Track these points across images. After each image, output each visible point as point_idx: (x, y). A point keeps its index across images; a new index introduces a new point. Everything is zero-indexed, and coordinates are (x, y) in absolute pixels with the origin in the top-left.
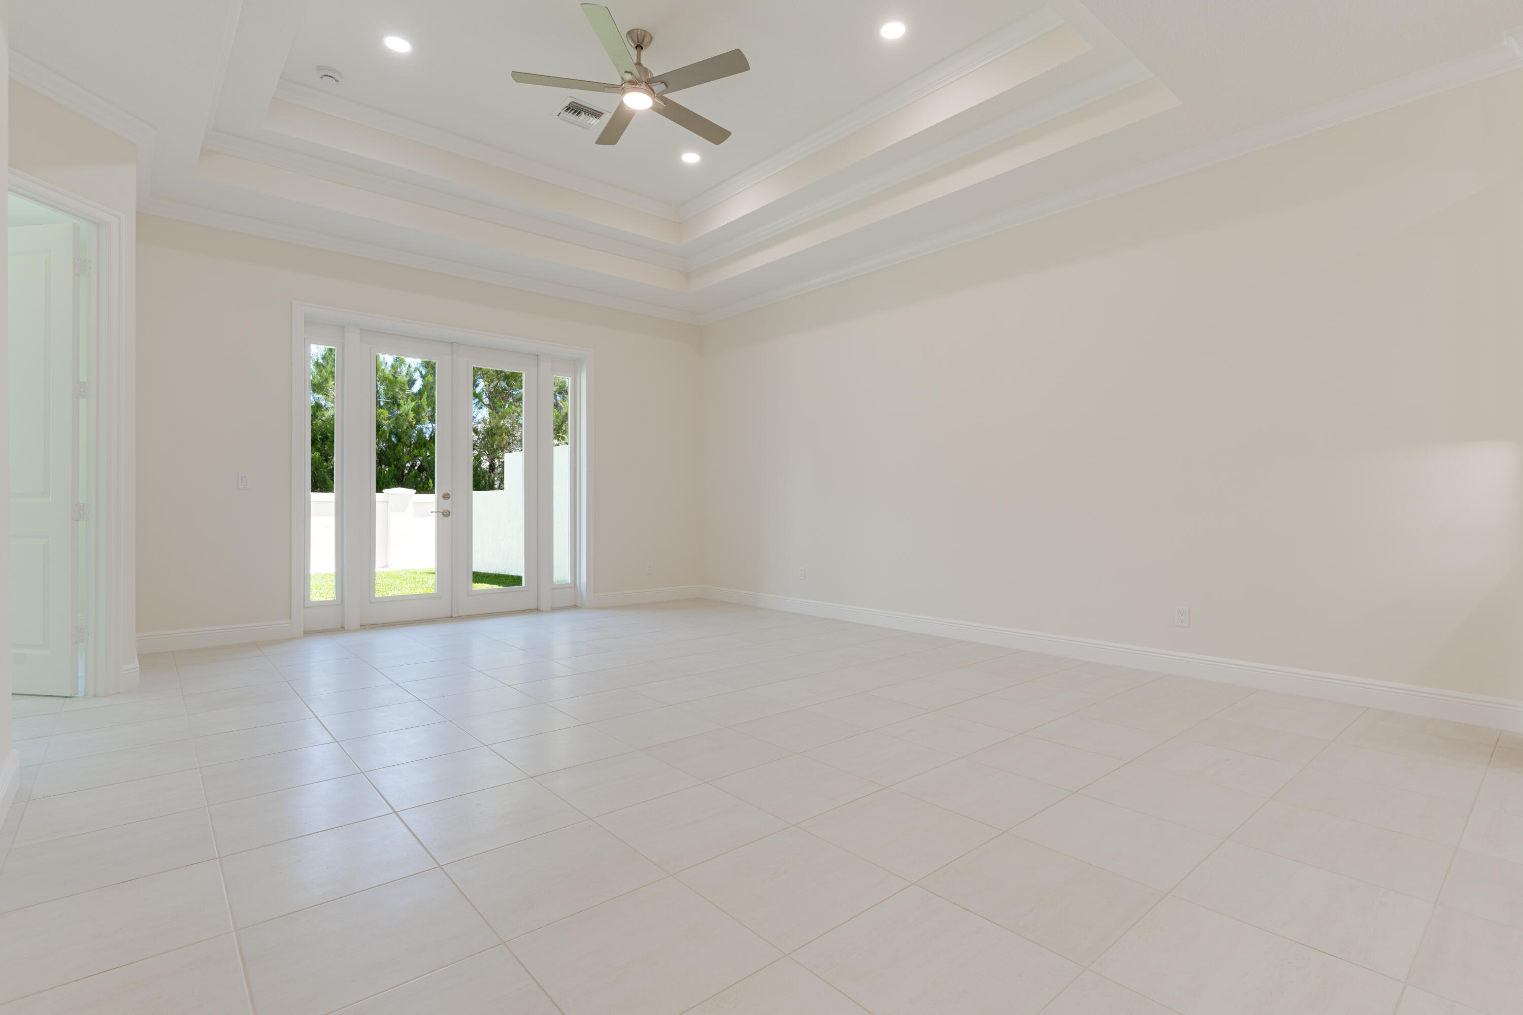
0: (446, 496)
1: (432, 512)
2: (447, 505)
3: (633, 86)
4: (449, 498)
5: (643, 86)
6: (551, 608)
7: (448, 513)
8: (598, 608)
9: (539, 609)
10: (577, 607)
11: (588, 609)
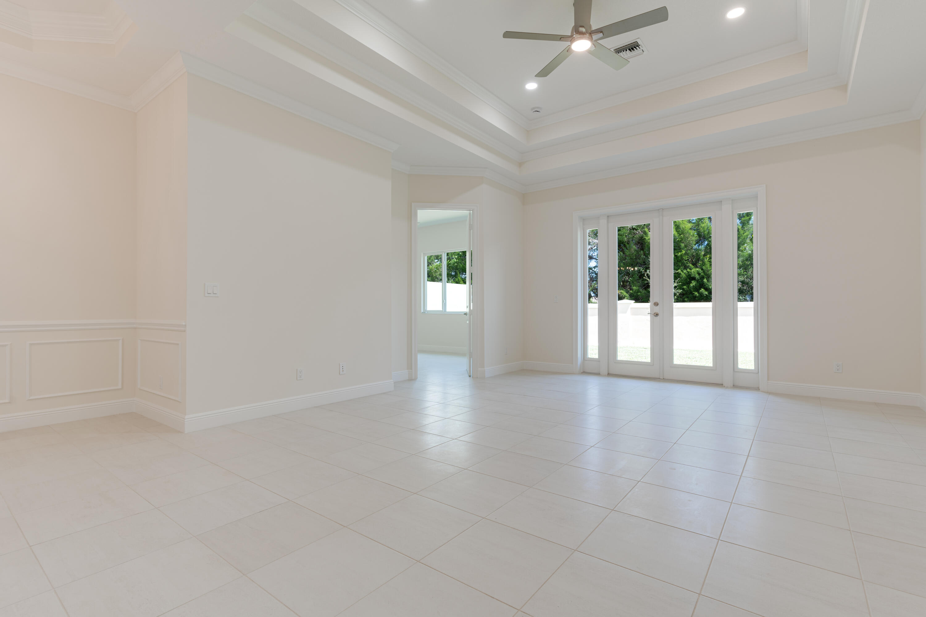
0: (656, 304)
1: (648, 314)
2: (657, 309)
3: (582, 36)
4: (658, 305)
5: (588, 35)
6: (733, 385)
7: (657, 315)
8: (770, 393)
9: (723, 384)
10: (758, 389)
11: (763, 392)
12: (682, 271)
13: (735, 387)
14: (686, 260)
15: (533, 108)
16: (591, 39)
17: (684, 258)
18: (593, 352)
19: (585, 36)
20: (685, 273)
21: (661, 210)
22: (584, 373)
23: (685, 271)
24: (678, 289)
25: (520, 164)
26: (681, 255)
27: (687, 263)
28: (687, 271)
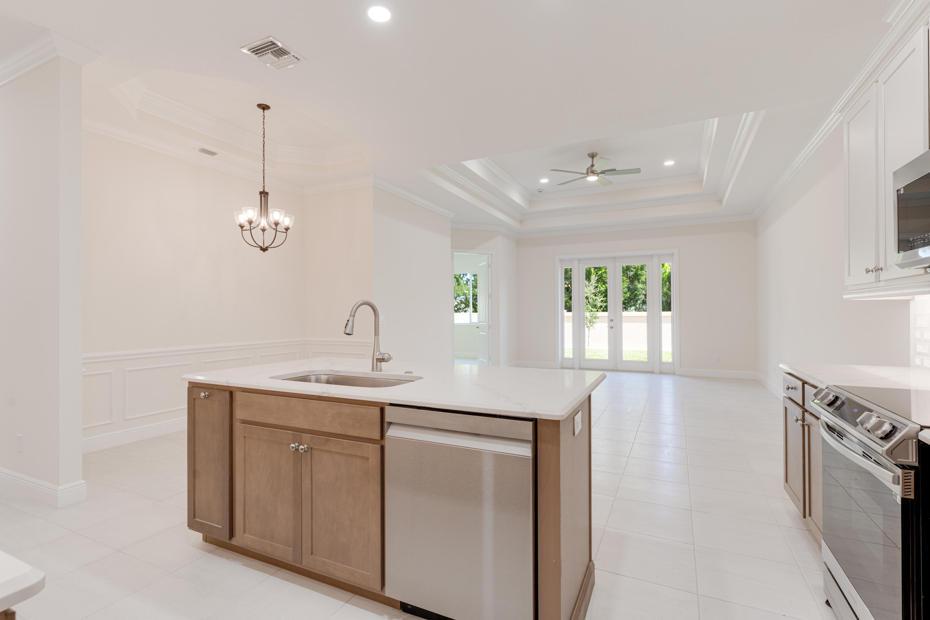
6: (660, 372)
7: (612, 327)
8: (682, 376)
9: (654, 372)
10: (674, 374)
11: (677, 375)
12: (602, 286)
13: (661, 373)
14: (604, 277)
15: (539, 190)
16: (598, 176)
17: (603, 275)
18: (568, 353)
19: (596, 175)
20: (604, 288)
21: (614, 258)
22: (563, 368)
23: (604, 286)
24: (604, 302)
25: (521, 222)
26: (601, 273)
27: (605, 279)
28: (605, 286)
